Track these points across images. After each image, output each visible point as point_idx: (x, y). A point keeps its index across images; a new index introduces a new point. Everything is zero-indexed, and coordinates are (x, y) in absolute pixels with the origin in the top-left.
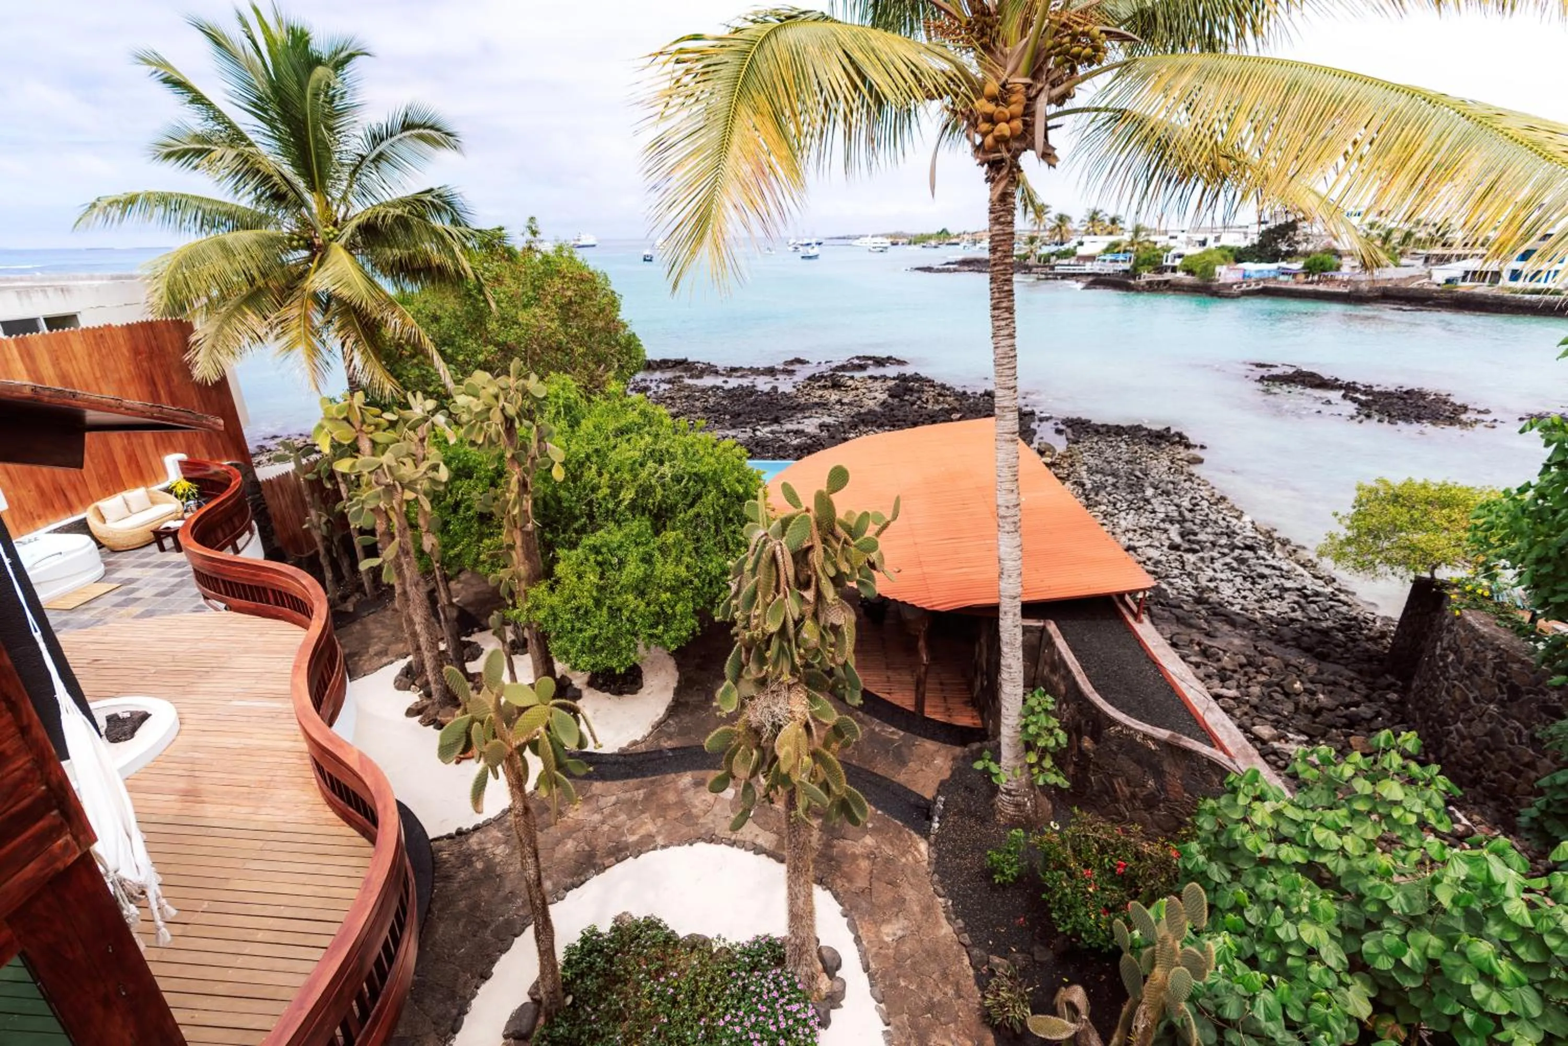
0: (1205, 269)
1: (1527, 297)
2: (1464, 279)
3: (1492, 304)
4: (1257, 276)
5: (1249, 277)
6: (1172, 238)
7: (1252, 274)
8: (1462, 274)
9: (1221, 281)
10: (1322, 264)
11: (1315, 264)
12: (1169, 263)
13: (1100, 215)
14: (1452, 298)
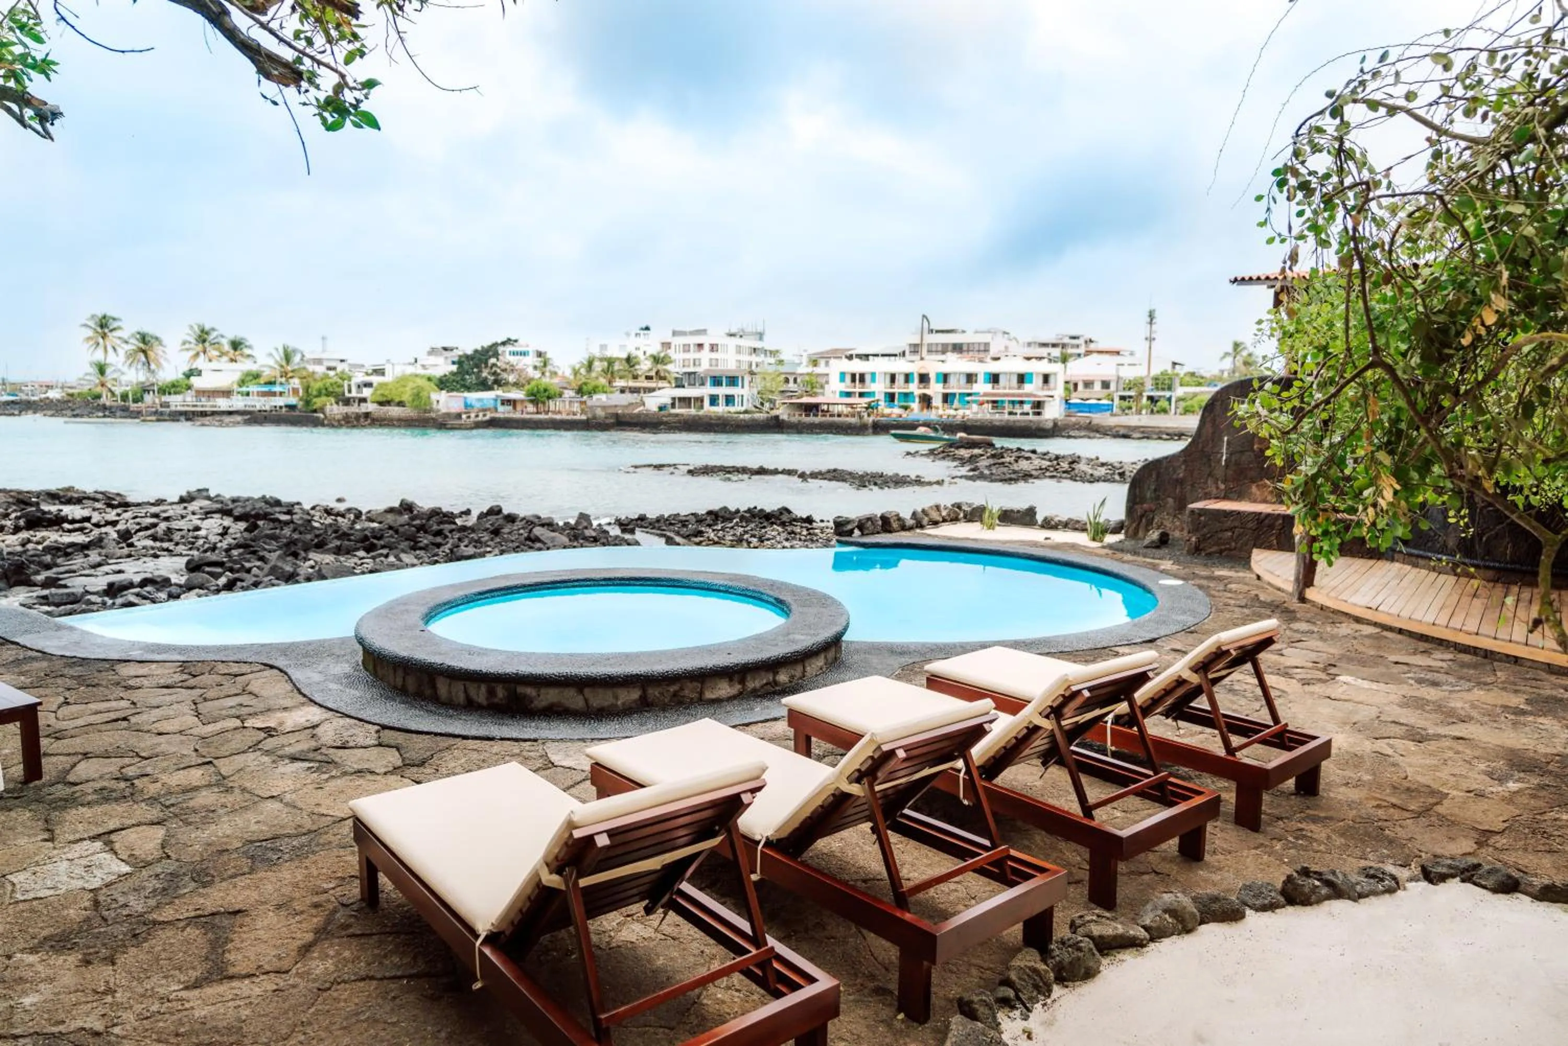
0: (417, 396)
1: (742, 416)
2: (673, 406)
3: (717, 425)
4: (478, 405)
5: (472, 406)
6: (329, 369)
7: (474, 403)
8: (669, 401)
9: (444, 410)
10: (545, 390)
11: (538, 392)
12: (354, 394)
13: (214, 334)
14: (679, 422)
